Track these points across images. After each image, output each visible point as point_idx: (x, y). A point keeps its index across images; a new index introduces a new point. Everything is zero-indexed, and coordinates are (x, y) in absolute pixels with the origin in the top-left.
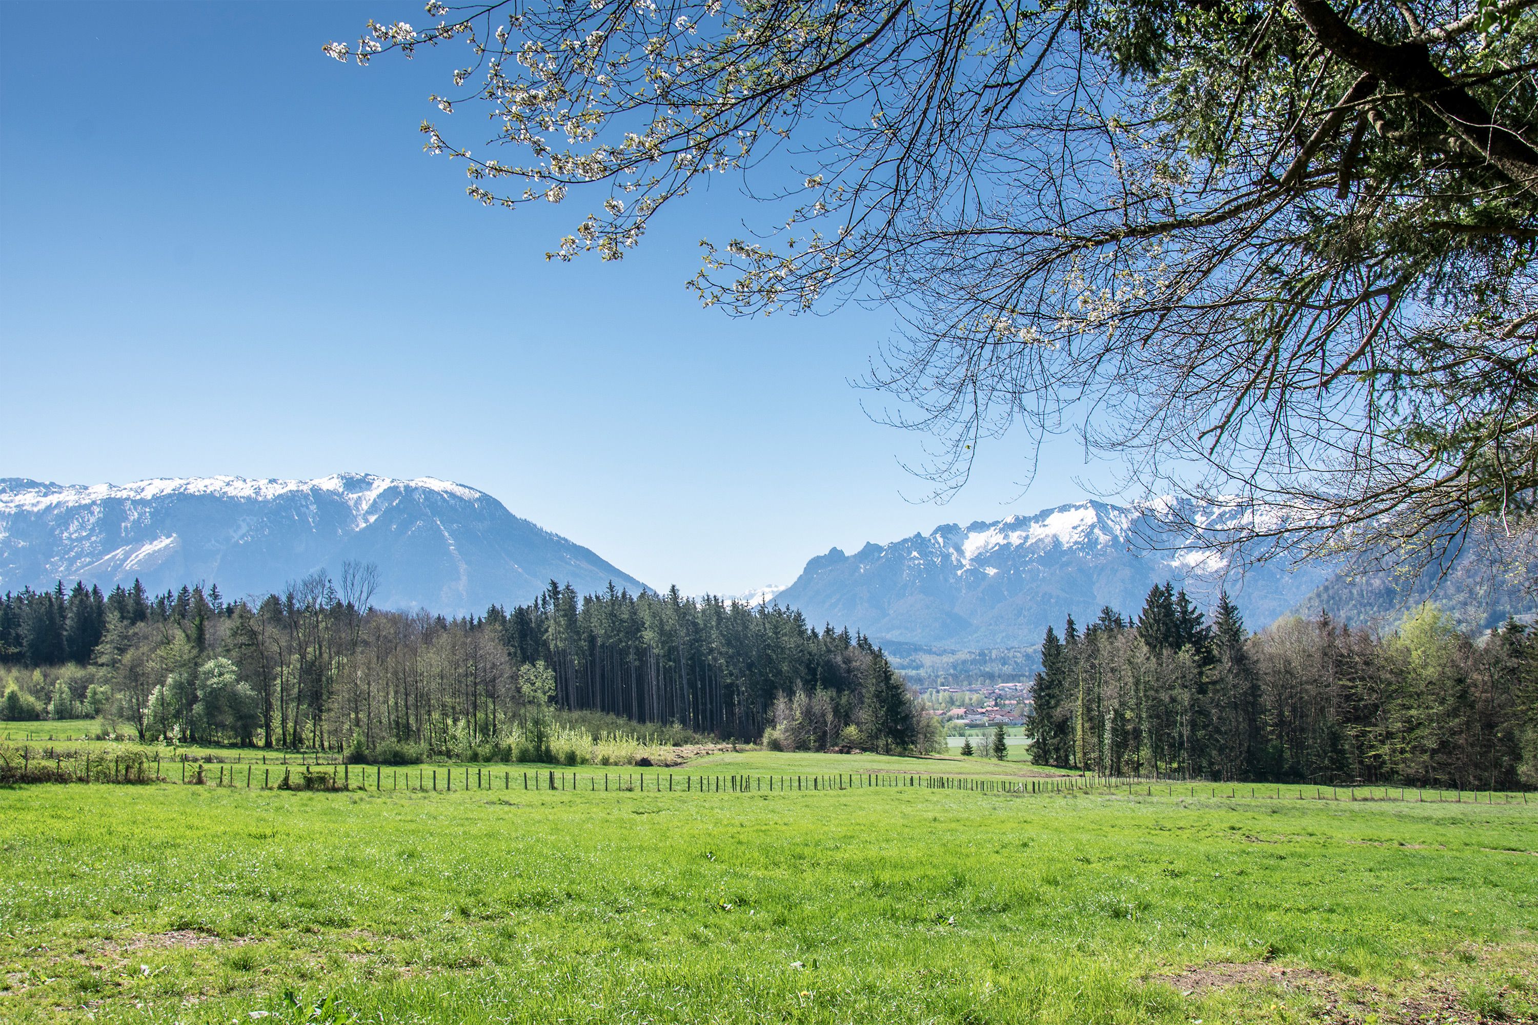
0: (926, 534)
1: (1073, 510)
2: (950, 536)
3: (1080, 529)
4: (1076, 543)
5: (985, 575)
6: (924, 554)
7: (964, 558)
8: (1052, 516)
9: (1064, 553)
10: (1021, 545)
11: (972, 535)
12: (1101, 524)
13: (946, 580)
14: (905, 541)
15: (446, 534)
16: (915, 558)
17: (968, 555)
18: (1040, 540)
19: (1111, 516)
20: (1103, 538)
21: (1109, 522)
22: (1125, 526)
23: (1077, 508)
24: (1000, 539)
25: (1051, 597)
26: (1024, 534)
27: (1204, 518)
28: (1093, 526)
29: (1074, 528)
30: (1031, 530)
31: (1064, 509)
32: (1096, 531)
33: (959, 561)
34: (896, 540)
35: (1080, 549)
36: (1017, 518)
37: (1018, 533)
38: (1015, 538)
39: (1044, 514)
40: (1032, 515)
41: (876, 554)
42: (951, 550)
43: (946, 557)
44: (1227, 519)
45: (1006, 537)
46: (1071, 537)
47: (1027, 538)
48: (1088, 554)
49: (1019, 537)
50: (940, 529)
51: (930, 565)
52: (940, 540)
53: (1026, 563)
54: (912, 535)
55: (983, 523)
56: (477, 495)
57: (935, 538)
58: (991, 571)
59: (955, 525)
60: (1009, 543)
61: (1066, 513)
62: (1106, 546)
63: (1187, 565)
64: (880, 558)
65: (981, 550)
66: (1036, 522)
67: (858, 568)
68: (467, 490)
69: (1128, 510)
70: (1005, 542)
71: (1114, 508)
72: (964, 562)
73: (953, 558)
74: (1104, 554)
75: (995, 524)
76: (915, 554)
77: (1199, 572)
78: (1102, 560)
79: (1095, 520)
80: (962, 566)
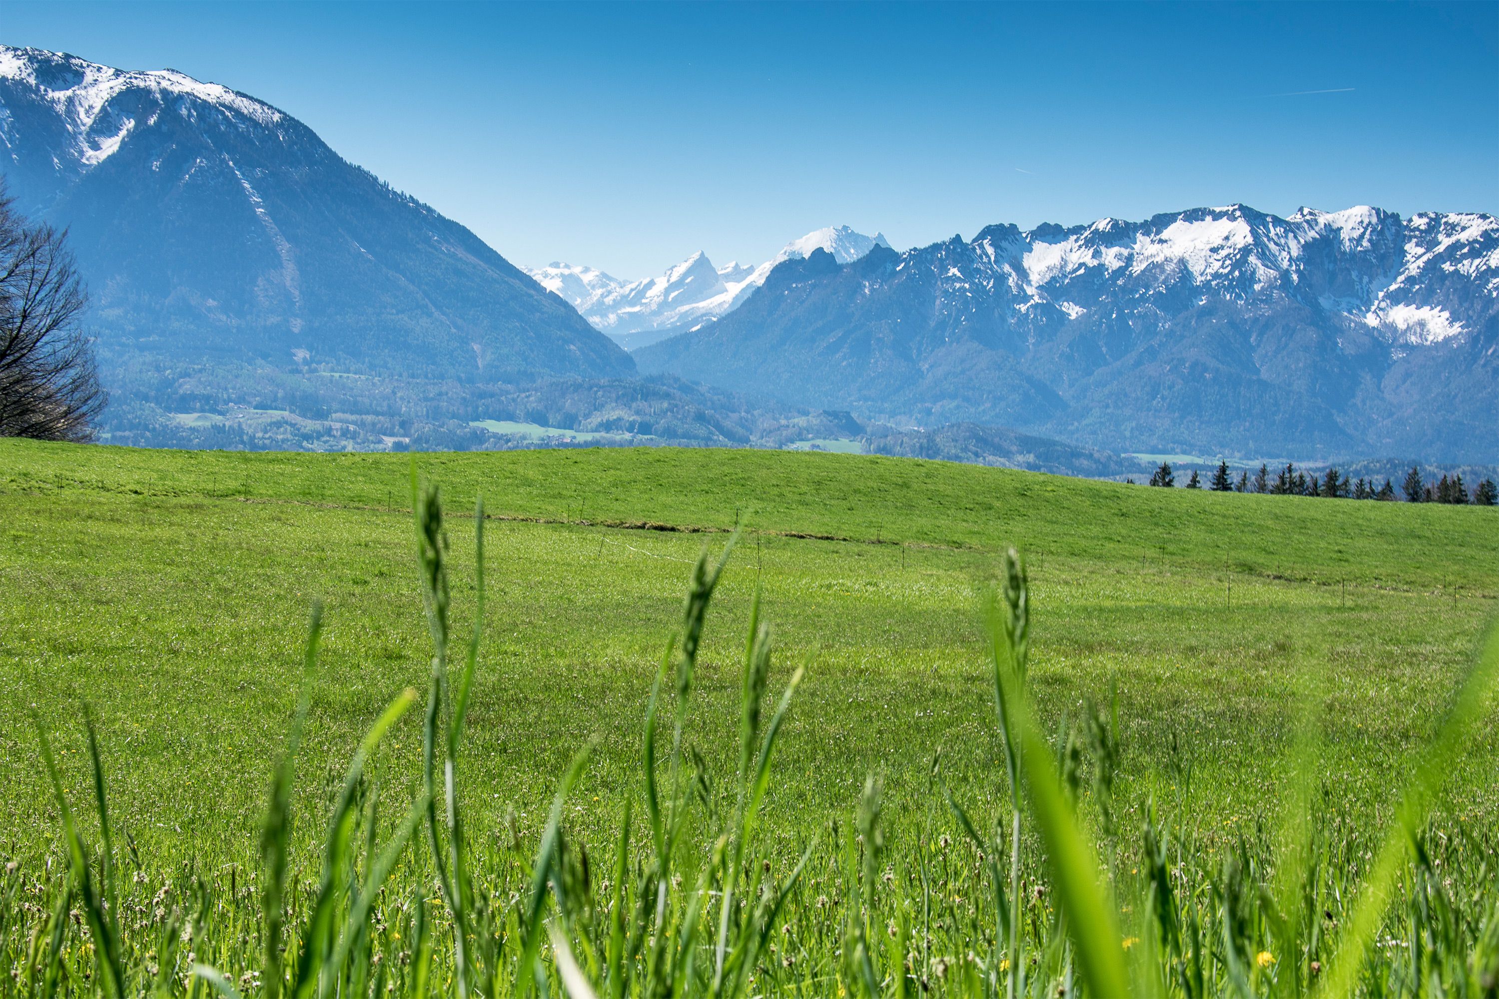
0: (967, 239)
1: (1209, 218)
2: (1004, 244)
3: (1223, 253)
4: (1216, 276)
5: (1064, 316)
6: (968, 273)
7: (1029, 283)
8: (1173, 227)
9: (1197, 291)
10: (1120, 272)
11: (1039, 247)
12: (1258, 245)
13: (1003, 319)
14: (936, 247)
15: (247, 185)
16: (954, 279)
17: (1035, 278)
18: (1155, 266)
19: (1272, 234)
20: (1263, 273)
21: (1272, 246)
22: (1295, 254)
23: (1217, 216)
24: (1086, 256)
25: (1206, 370)
26: (1125, 252)
27: (1421, 251)
28: (1246, 251)
29: (1214, 250)
30: (1137, 247)
31: (1194, 216)
32: (1252, 259)
33: (1021, 288)
34: (921, 246)
35: (1227, 289)
36: (1115, 224)
37: (1115, 250)
38: (1111, 257)
39: (1161, 221)
40: (1139, 221)
41: (889, 266)
42: (1007, 268)
43: (1001, 279)
44: (1464, 257)
45: (1097, 254)
46: (1208, 265)
47: (1130, 259)
48: (1239, 296)
49: (1118, 256)
50: (988, 231)
51: (978, 290)
52: (990, 250)
53: (1135, 303)
54: (947, 239)
55: (1058, 227)
56: (276, 117)
57: (981, 246)
58: (1074, 311)
59: (1013, 227)
60: (1101, 266)
61: (1196, 224)
62: (1271, 286)
63: (1392, 327)
64: (894, 274)
65: (1055, 272)
66: (1147, 233)
67: (861, 287)
68: (257, 106)
69: (1298, 226)
70: (1095, 262)
71: (1277, 221)
72: (1030, 291)
73: (1011, 282)
74: (1268, 300)
75: (1077, 230)
76: (954, 271)
77: (1413, 339)
78: (1265, 311)
79: (1250, 240)
80: (1026, 298)
